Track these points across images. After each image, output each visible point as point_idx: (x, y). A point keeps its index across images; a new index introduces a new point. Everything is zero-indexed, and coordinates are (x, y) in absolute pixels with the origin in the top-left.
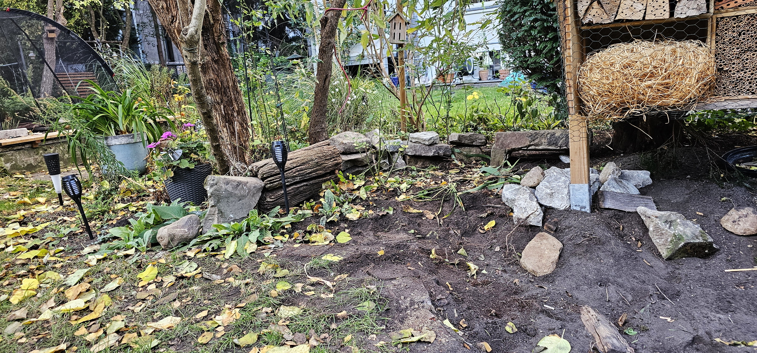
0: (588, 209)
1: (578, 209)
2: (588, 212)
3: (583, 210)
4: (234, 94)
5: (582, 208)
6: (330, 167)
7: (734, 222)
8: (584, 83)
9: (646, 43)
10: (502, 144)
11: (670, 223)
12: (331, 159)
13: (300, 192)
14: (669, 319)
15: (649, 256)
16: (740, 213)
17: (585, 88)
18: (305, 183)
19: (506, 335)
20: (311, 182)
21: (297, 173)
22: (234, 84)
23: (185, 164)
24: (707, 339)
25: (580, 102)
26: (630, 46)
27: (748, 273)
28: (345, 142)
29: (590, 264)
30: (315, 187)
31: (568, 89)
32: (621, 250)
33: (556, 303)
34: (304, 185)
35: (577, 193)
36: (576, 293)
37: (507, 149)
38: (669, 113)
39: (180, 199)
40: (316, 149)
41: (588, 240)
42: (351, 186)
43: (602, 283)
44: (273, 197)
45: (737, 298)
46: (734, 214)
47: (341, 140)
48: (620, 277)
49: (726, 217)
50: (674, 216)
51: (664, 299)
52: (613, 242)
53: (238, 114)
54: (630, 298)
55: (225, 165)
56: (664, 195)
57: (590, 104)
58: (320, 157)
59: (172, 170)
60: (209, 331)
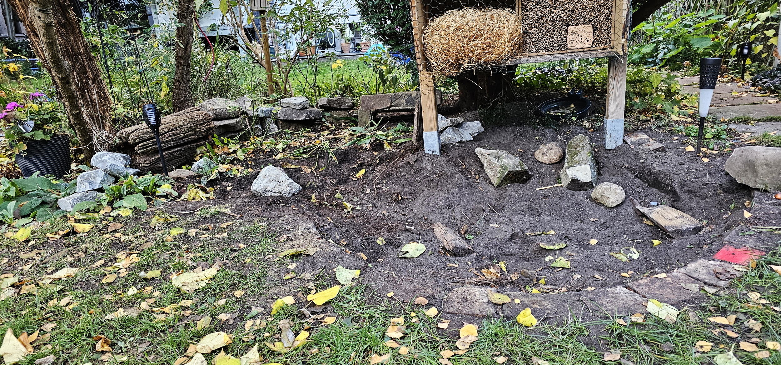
0: (438, 153)
1: (430, 152)
2: (439, 154)
3: (434, 153)
4: (87, 61)
5: (433, 151)
6: (203, 132)
7: (543, 154)
8: (428, 44)
9: (472, 10)
10: (367, 106)
11: (498, 158)
12: (203, 124)
13: (175, 157)
14: (496, 225)
15: (485, 186)
16: (547, 147)
17: (429, 47)
18: (179, 148)
19: (377, 247)
20: (185, 147)
21: (170, 138)
22: (86, 49)
23: (40, 136)
24: (520, 234)
25: (426, 60)
26: (461, 12)
27: (550, 189)
28: (215, 107)
29: (441, 194)
30: (190, 152)
31: (416, 48)
32: (464, 182)
33: (415, 224)
34: (178, 150)
35: (429, 139)
36: (430, 216)
37: (372, 110)
38: (492, 67)
39: (39, 172)
40: (186, 114)
41: (439, 176)
42: (226, 150)
43: (450, 207)
44: (147, 162)
45: (542, 206)
46: (543, 148)
47: (210, 106)
48: (463, 201)
49: (538, 151)
50: (502, 153)
51: (493, 212)
52: (457, 176)
53: (94, 83)
54: (470, 215)
55: (86, 135)
56: (496, 138)
57: (434, 61)
58: (192, 122)
59: (24, 143)
60: (111, 274)
